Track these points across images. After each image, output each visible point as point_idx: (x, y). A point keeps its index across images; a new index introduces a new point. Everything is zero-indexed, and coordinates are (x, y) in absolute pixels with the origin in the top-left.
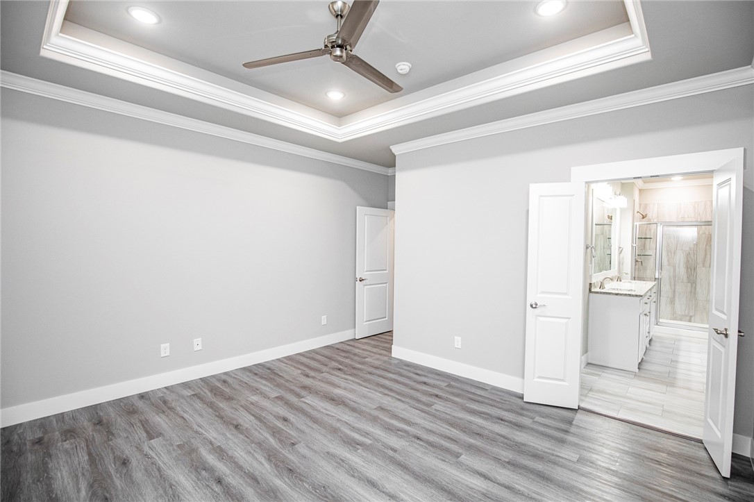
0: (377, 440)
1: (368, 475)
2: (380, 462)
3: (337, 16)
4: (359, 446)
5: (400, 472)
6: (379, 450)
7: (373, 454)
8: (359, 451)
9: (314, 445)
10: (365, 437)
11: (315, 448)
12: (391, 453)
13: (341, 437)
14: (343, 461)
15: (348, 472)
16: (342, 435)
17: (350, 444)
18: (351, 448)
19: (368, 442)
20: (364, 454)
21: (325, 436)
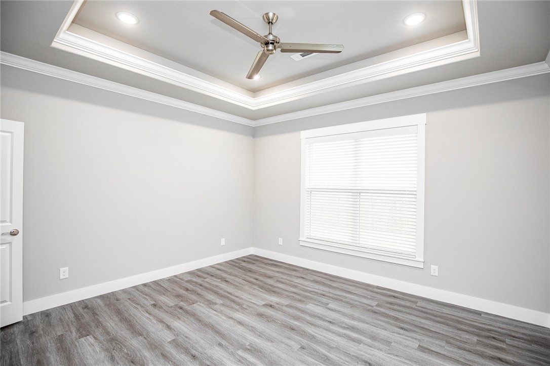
0: (232, 354)
1: (243, 328)
2: (233, 335)
3: (269, 23)
4: (249, 347)
5: (222, 330)
6: (232, 344)
7: (237, 341)
8: (248, 344)
9: (285, 348)
10: (242, 357)
11: (284, 346)
12: (224, 343)
13: (264, 357)
14: (260, 336)
15: (256, 329)
16: (264, 359)
17: (255, 350)
18: (255, 346)
19: (240, 352)
20: (244, 341)
21: (278, 357)
